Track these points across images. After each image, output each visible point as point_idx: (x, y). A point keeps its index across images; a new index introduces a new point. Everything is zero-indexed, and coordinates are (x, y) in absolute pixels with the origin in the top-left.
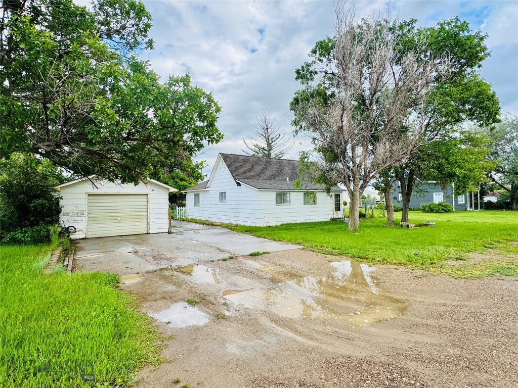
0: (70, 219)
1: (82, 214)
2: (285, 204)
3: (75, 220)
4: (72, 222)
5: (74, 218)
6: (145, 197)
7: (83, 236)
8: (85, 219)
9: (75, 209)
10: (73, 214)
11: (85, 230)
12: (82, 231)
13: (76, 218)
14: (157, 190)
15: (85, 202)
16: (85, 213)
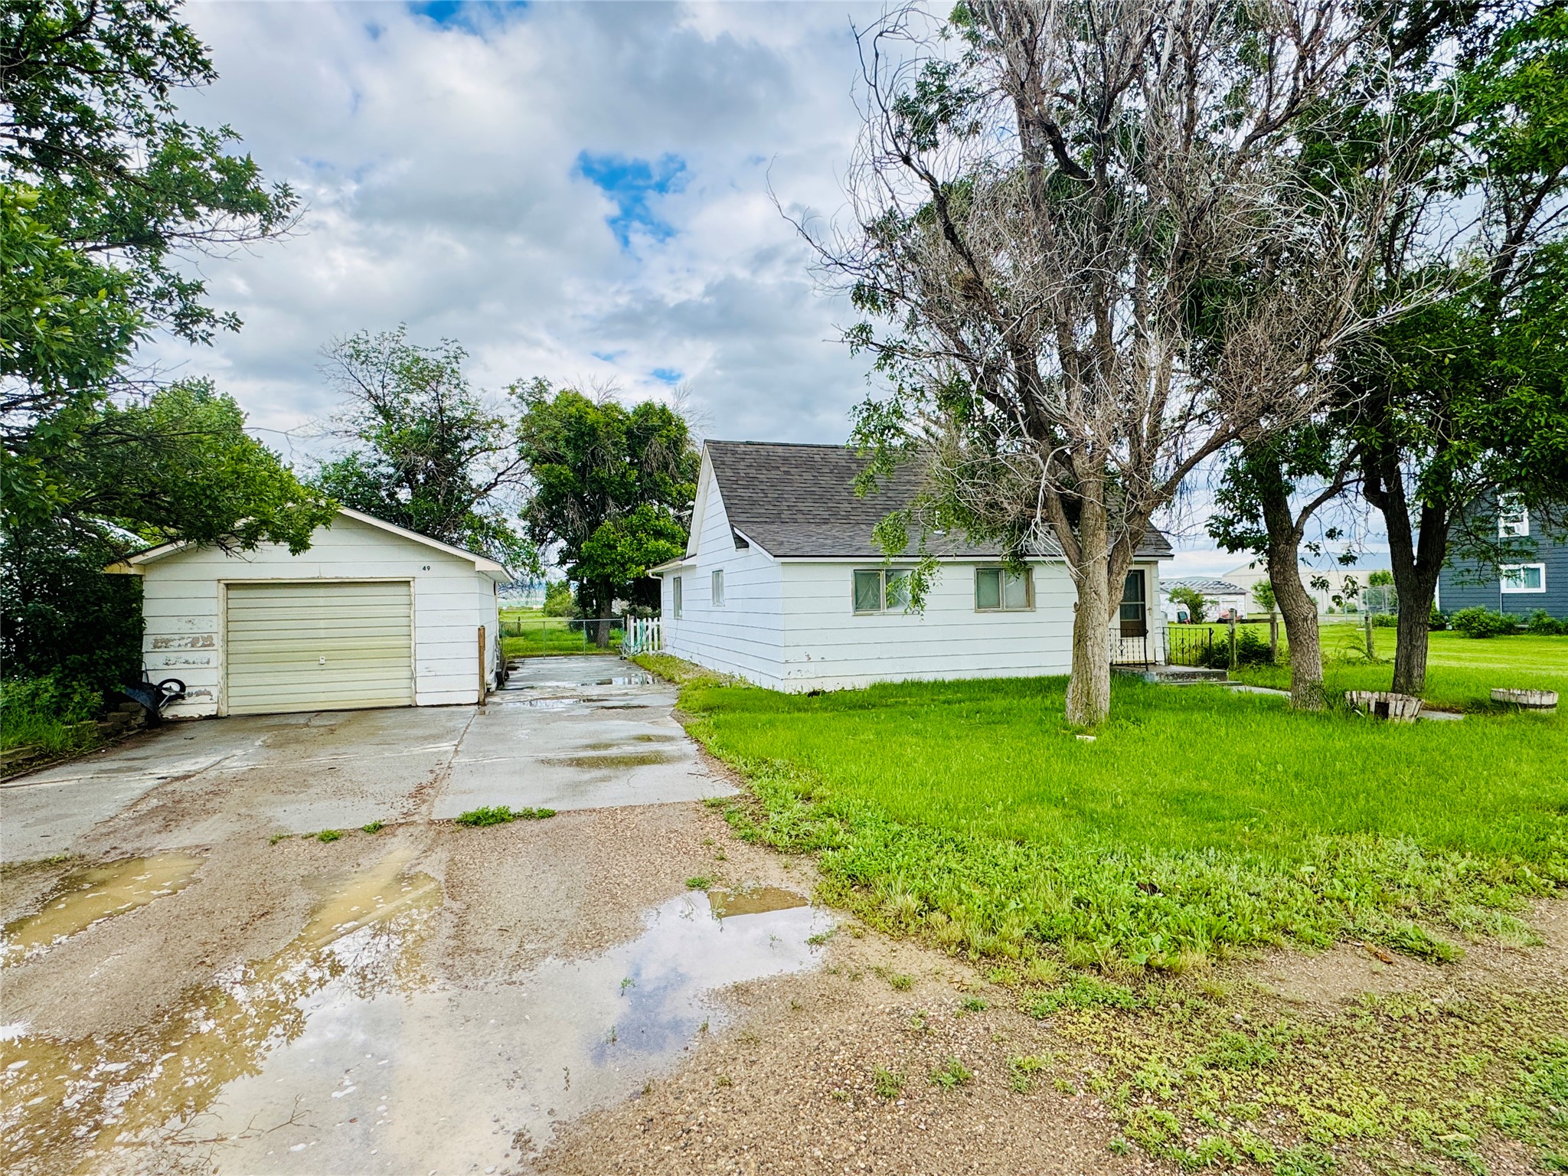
0: (173, 657)
1: (208, 644)
2: (891, 610)
3: (187, 662)
4: (178, 666)
5: (185, 656)
6: (403, 590)
7: (209, 710)
8: (216, 656)
9: (185, 628)
10: (183, 642)
11: (215, 692)
12: (209, 694)
13: (191, 657)
14: (439, 568)
15: (216, 607)
16: (215, 641)
